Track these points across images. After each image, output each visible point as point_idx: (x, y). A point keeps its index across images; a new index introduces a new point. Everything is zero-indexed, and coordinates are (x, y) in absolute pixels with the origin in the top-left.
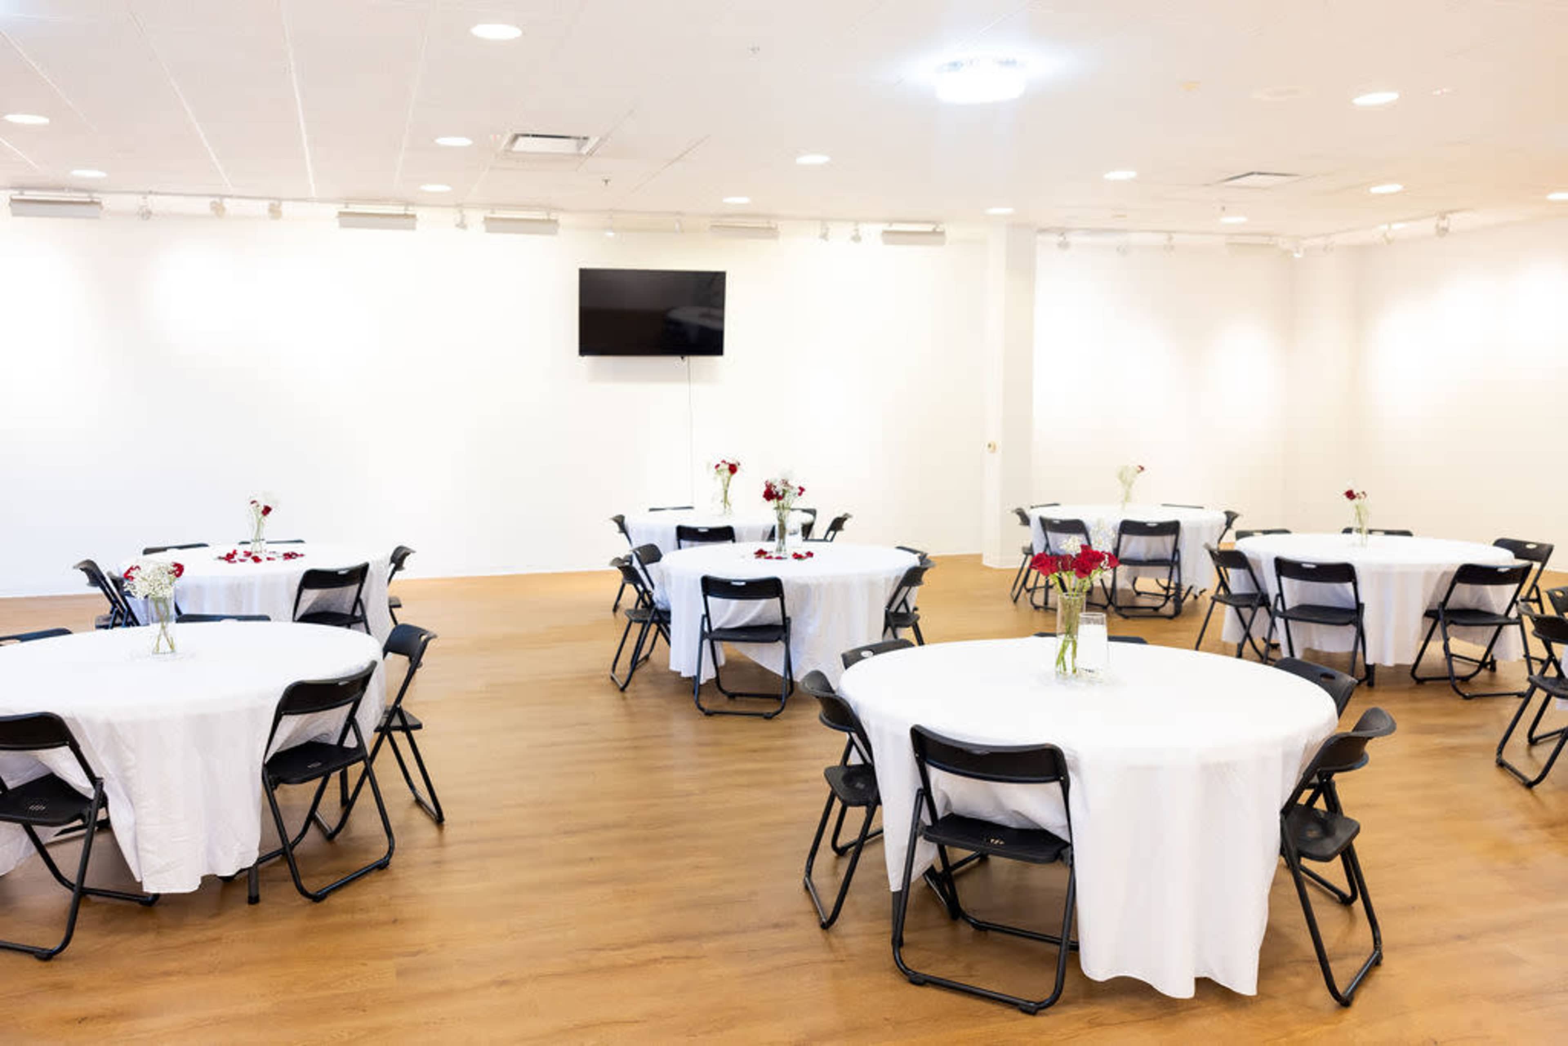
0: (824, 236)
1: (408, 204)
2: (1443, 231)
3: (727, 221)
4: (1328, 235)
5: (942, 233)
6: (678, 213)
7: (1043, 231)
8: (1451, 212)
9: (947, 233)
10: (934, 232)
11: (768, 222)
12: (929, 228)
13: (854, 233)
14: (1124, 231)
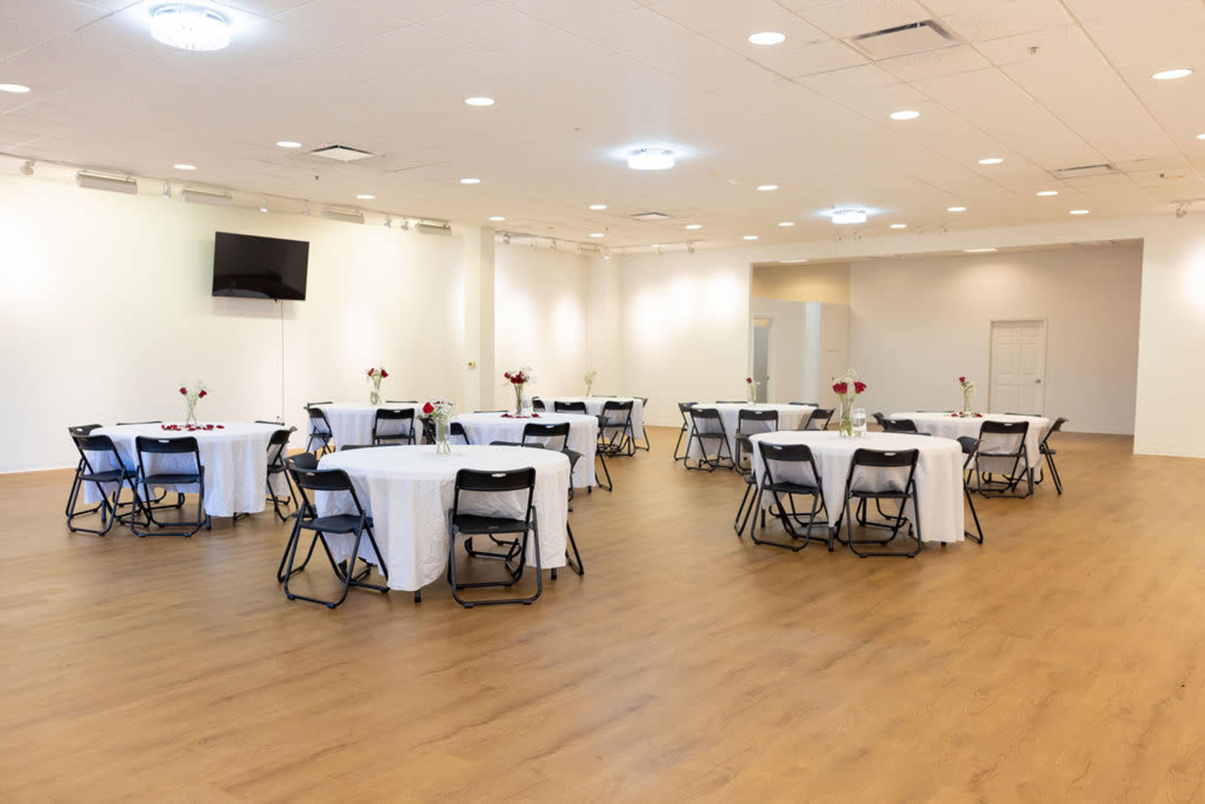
0: (388, 224)
1: (130, 173)
2: (692, 251)
3: (338, 210)
4: (623, 247)
5: (449, 228)
6: (306, 200)
7: (497, 232)
8: (696, 241)
9: (452, 228)
10: (444, 227)
11: (357, 212)
12: (441, 225)
13: (404, 224)
14: (534, 236)
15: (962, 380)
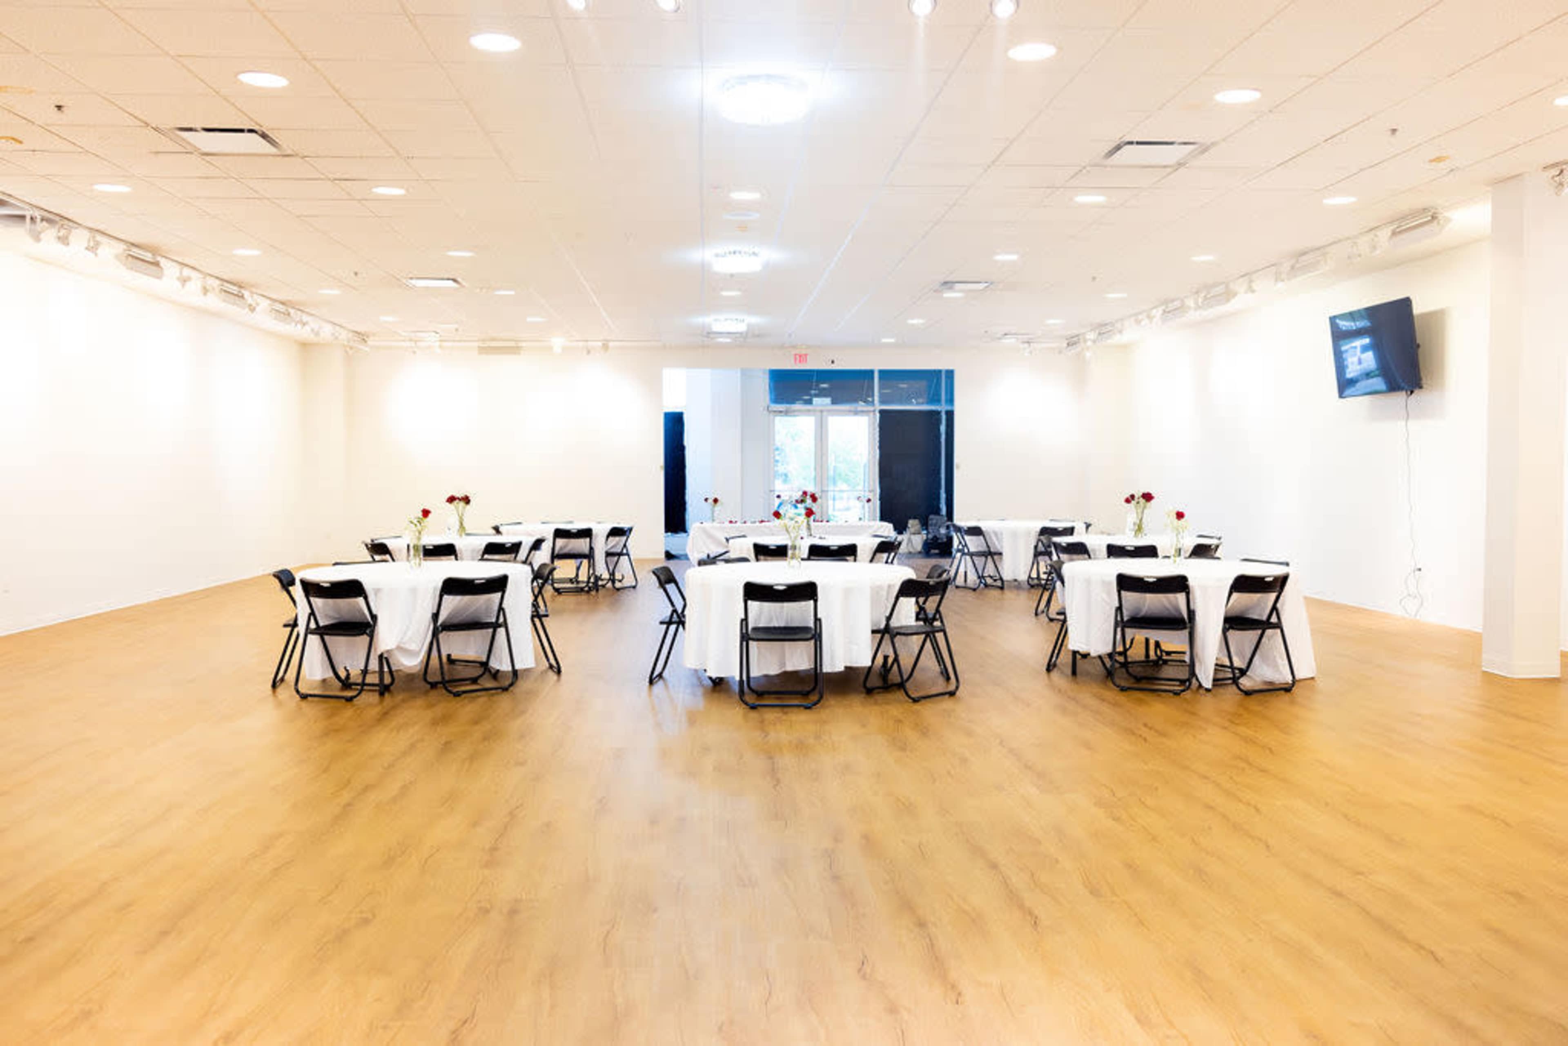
15: (426, 513)
